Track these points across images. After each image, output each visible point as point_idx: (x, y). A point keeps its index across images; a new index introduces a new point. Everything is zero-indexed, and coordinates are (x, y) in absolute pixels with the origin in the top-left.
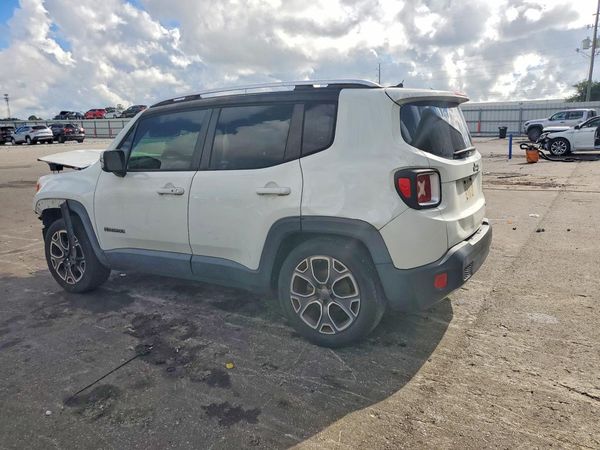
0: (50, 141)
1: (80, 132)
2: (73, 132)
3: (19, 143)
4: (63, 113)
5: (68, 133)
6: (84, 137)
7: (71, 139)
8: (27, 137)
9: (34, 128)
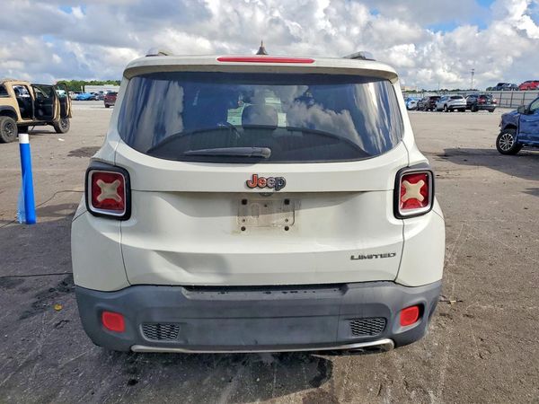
0: (461, 110)
1: (492, 103)
2: (485, 103)
3: (440, 110)
4: (500, 85)
5: (480, 103)
6: (494, 108)
7: (482, 109)
8: (445, 105)
9: (452, 98)
